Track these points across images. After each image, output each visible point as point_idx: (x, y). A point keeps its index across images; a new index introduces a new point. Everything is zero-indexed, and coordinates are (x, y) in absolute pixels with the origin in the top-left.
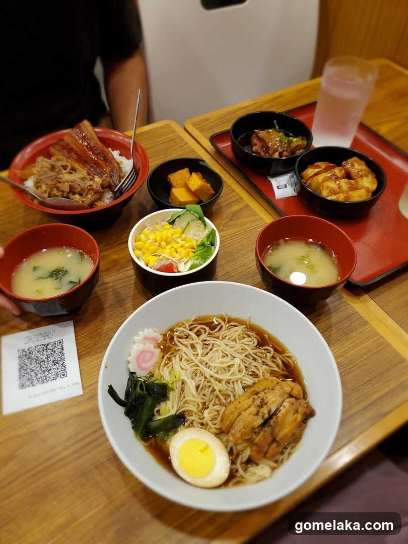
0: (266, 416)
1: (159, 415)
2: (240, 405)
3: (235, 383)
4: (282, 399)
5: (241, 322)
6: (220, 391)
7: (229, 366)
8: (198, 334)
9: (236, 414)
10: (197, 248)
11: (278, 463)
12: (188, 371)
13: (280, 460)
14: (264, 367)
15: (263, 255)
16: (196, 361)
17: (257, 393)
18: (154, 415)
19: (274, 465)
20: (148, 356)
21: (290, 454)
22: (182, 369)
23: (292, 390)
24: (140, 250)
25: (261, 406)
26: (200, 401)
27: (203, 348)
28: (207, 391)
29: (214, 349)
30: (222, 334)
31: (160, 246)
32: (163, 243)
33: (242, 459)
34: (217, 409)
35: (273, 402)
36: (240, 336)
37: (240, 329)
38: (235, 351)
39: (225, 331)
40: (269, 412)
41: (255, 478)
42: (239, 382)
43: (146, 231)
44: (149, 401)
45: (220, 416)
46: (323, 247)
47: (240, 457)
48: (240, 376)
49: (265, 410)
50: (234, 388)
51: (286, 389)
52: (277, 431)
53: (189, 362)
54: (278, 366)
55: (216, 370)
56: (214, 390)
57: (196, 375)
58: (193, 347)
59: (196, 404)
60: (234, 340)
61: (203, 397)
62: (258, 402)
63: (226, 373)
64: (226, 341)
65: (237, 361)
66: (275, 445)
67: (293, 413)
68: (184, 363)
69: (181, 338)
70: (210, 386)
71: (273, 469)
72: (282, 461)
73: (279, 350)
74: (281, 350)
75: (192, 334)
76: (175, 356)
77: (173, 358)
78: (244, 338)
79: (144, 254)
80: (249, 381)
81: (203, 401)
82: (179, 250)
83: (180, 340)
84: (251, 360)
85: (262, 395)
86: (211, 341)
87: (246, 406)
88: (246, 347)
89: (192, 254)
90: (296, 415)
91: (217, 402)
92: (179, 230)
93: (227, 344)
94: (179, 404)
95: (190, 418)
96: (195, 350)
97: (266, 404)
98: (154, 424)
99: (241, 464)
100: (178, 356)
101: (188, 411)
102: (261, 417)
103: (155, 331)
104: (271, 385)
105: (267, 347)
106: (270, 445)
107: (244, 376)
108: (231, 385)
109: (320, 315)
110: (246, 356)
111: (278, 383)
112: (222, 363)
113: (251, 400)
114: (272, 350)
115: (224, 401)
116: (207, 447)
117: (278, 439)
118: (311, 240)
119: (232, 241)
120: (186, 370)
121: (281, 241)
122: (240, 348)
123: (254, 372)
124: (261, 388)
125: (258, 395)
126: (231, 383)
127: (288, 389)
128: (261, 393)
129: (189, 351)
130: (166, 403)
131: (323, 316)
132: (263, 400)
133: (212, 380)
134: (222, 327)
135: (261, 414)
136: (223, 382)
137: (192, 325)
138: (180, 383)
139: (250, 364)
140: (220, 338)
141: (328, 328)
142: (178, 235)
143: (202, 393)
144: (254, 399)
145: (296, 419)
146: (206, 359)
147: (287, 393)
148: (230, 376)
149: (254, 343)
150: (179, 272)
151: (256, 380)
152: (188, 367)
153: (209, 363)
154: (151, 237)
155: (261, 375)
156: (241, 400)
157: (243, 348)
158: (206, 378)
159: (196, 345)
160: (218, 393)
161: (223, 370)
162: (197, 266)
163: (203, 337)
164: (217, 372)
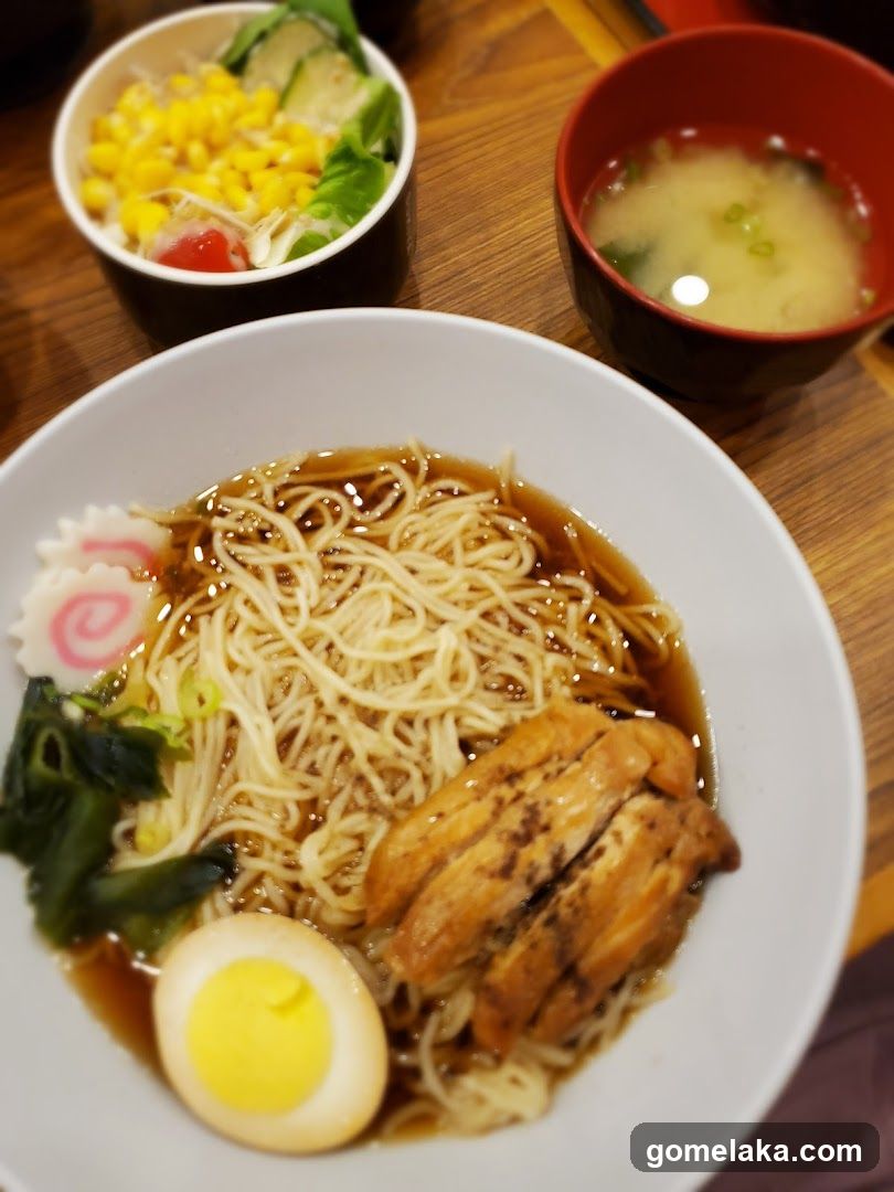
0: (545, 873)
1: (134, 847)
2: (444, 826)
3: (434, 727)
4: (612, 802)
5: (478, 480)
6: (371, 759)
7: (417, 658)
8: (309, 524)
9: (424, 861)
10: (327, 167)
11: (580, 1047)
12: (256, 676)
13: (586, 1038)
14: (553, 659)
15: (586, 200)
16: (291, 637)
17: (512, 777)
18: (110, 851)
19: (561, 1058)
20: (103, 612)
21: (627, 1012)
22: (232, 666)
23: (655, 764)
24: (108, 176)
25: (524, 838)
26: (292, 795)
27: (323, 583)
28: (325, 755)
29: (366, 587)
30: (399, 527)
31: (182, 160)
32: (196, 150)
33: (441, 1026)
34: (361, 828)
35: (575, 821)
36: (470, 535)
37: (467, 510)
38: (444, 596)
39: (413, 517)
40: (557, 859)
41: (482, 1116)
42: (449, 721)
43: (131, 98)
44: (87, 804)
45: (366, 859)
46: (817, 171)
47: (434, 1019)
48: (452, 700)
49: (538, 855)
50: (426, 749)
51: (631, 761)
52: (580, 940)
53: (263, 639)
54: (605, 650)
55: (362, 674)
56: (346, 755)
57: (287, 691)
58: (284, 576)
59: (277, 807)
60: (446, 554)
61: (308, 779)
62: (513, 819)
63: (404, 682)
64: (412, 556)
65: (447, 641)
66: (569, 993)
67: (649, 862)
68: (241, 645)
69: (241, 539)
70: (334, 739)
71: (557, 1074)
72: (594, 1044)
73: (616, 588)
74: (622, 589)
75: (285, 524)
76: (211, 613)
77: (203, 621)
78: (481, 542)
79: (121, 194)
80: (488, 717)
81: (306, 795)
82: (257, 178)
83: (236, 548)
84: (502, 632)
85: (532, 784)
86: (358, 553)
87: (465, 830)
88: (486, 579)
89: (305, 195)
90: (661, 870)
91: (362, 800)
92: (264, 96)
93: (416, 566)
94: (212, 808)
95: (250, 865)
96: (289, 590)
97: (546, 828)
98: (108, 889)
99: (437, 1046)
100: (220, 615)
101: (246, 835)
102: (522, 881)
103: (133, 515)
104: (570, 743)
105: (569, 580)
106: (550, 993)
107: (471, 696)
108: (416, 735)
109: (775, 433)
110: (486, 615)
111: (600, 735)
112: (388, 645)
113: (487, 805)
114: (587, 589)
115: (386, 799)
116: (304, 991)
117: (585, 966)
118: (777, 142)
119: (481, 151)
120: (248, 672)
121: (661, 147)
122: (466, 586)
123: (510, 679)
124: (532, 755)
125: (520, 786)
126: (418, 724)
127: (637, 764)
128: (529, 774)
129: (267, 594)
130: (159, 806)
131: (785, 439)
132: (533, 811)
133: (344, 717)
134: (402, 497)
135: (521, 869)
136: (388, 725)
137: (287, 486)
138: (222, 723)
139: (497, 649)
140: (393, 543)
141: (798, 481)
142: (258, 117)
143: (304, 763)
144: (500, 802)
145: (665, 882)
146: (327, 626)
147: (633, 782)
148: (416, 699)
149: (521, 561)
150: (250, 267)
151: (517, 712)
152: (256, 660)
153: (341, 646)
154: (150, 122)
155: (538, 690)
156: (448, 804)
157: (477, 585)
158: (320, 704)
159: (296, 570)
160: (366, 768)
161: (392, 672)
162: (323, 241)
163: (329, 535)
164: (368, 683)
